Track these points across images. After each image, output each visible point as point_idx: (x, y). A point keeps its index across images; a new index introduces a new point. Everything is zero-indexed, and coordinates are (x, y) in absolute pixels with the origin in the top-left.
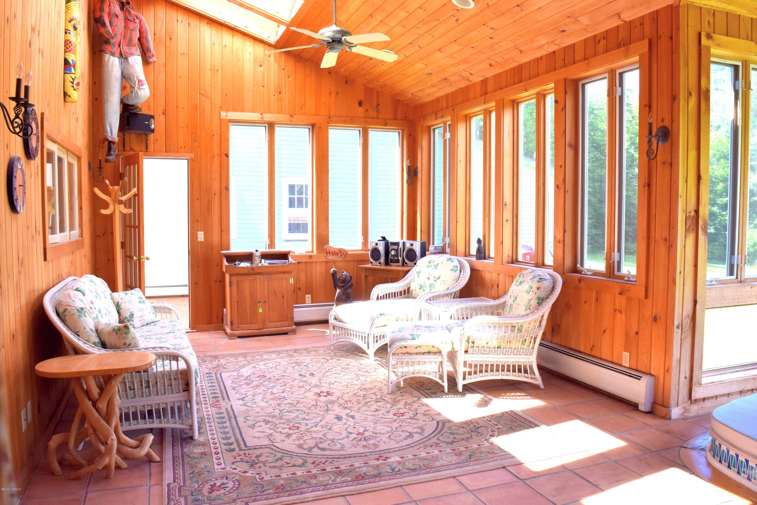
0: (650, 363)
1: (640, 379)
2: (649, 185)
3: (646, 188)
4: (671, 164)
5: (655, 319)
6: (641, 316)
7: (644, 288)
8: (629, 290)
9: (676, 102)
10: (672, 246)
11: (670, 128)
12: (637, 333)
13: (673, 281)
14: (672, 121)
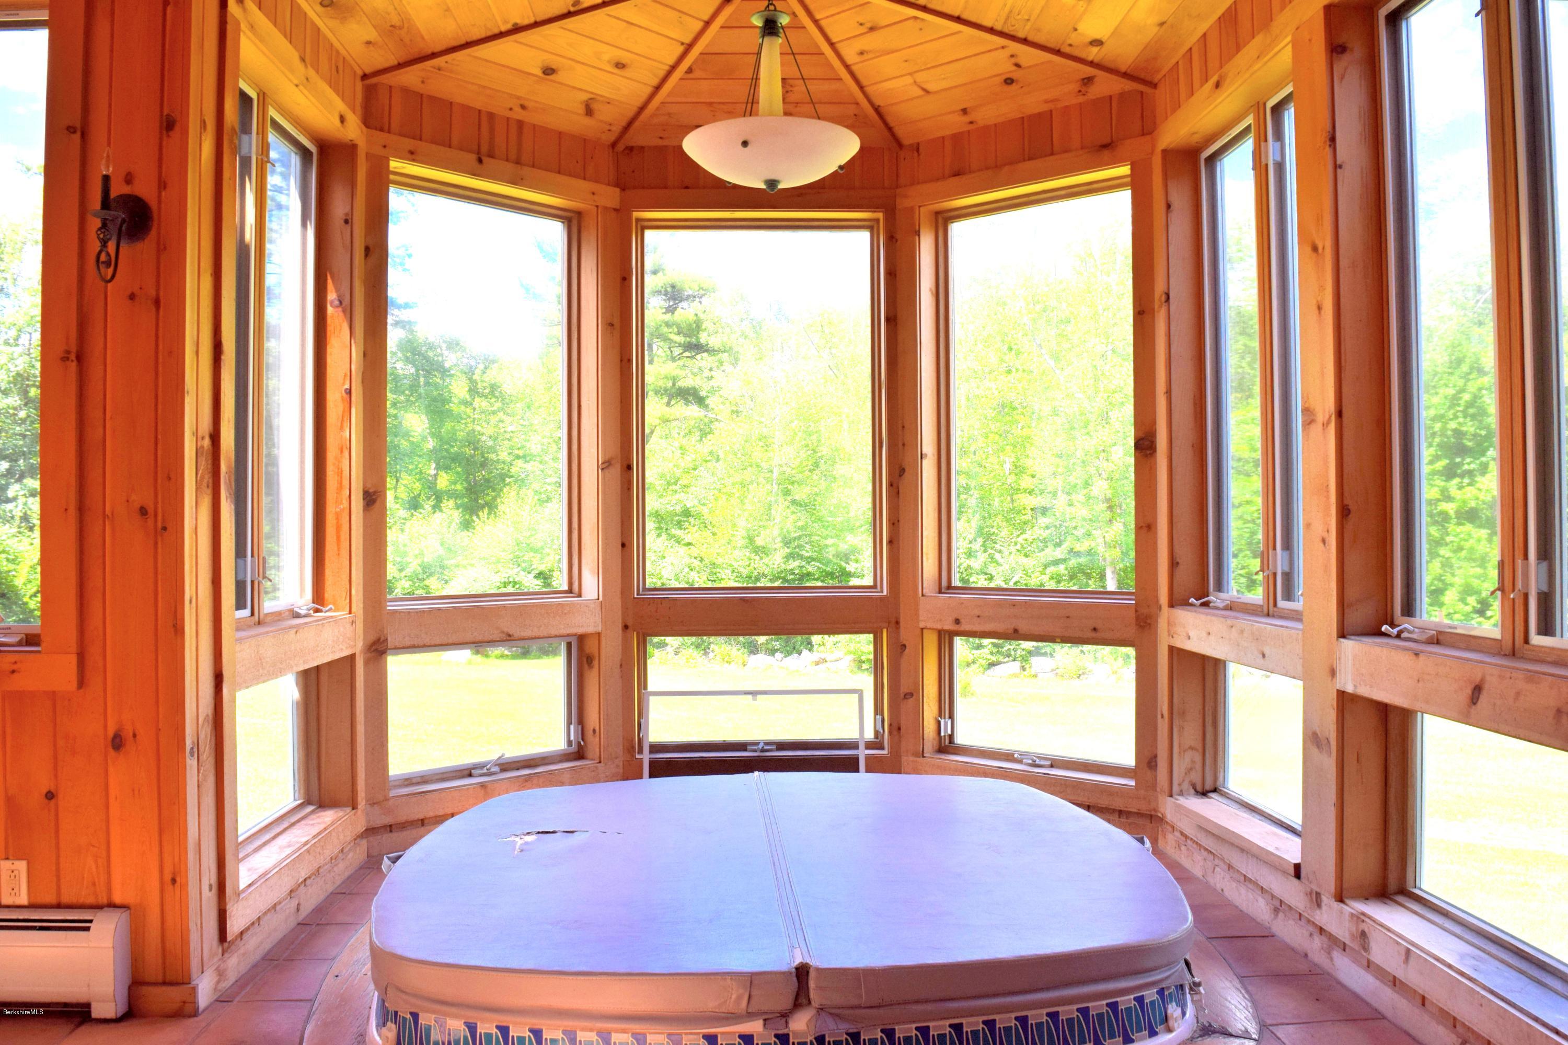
0: (109, 873)
1: (87, 929)
2: (79, 358)
3: (73, 365)
4: (157, 302)
5: (117, 743)
6: (61, 743)
7: (73, 659)
8: (13, 672)
9: (176, 133)
10: (165, 529)
11: (153, 205)
12: (50, 796)
13: (175, 626)
14: (162, 185)
